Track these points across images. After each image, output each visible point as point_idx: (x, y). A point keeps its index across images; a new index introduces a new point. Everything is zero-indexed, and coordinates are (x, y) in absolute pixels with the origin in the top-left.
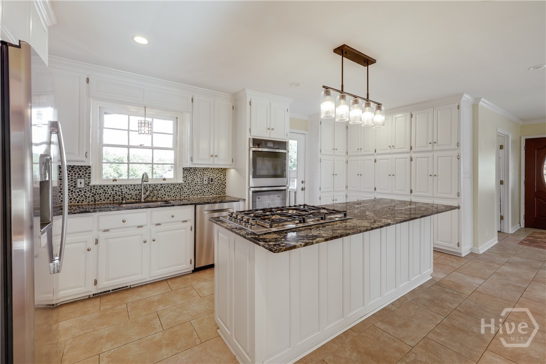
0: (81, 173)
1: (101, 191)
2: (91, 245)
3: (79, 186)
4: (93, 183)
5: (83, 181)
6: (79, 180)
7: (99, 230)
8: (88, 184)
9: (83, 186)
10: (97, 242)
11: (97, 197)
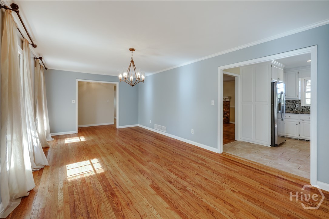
0: (297, 102)
1: (305, 108)
2: (298, 123)
3: (297, 106)
4: (301, 105)
5: (298, 105)
6: (297, 104)
7: (300, 120)
8: (300, 106)
9: (298, 106)
10: (300, 123)
11: (303, 110)
